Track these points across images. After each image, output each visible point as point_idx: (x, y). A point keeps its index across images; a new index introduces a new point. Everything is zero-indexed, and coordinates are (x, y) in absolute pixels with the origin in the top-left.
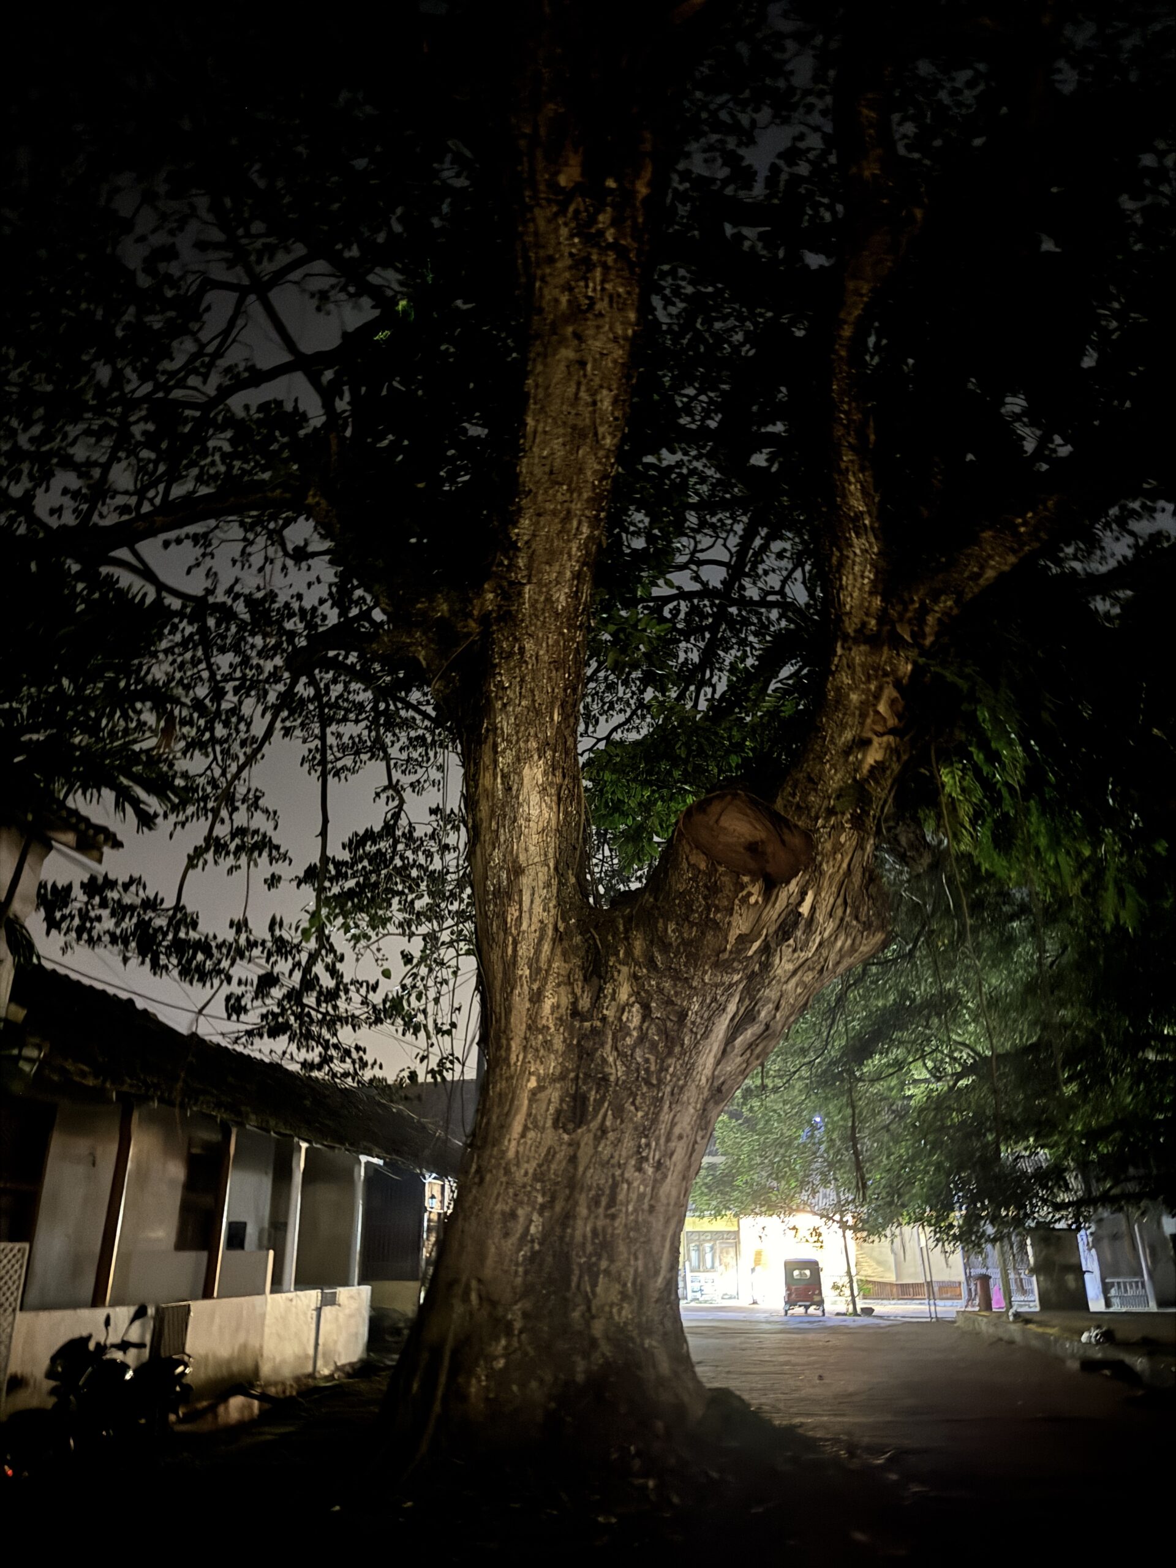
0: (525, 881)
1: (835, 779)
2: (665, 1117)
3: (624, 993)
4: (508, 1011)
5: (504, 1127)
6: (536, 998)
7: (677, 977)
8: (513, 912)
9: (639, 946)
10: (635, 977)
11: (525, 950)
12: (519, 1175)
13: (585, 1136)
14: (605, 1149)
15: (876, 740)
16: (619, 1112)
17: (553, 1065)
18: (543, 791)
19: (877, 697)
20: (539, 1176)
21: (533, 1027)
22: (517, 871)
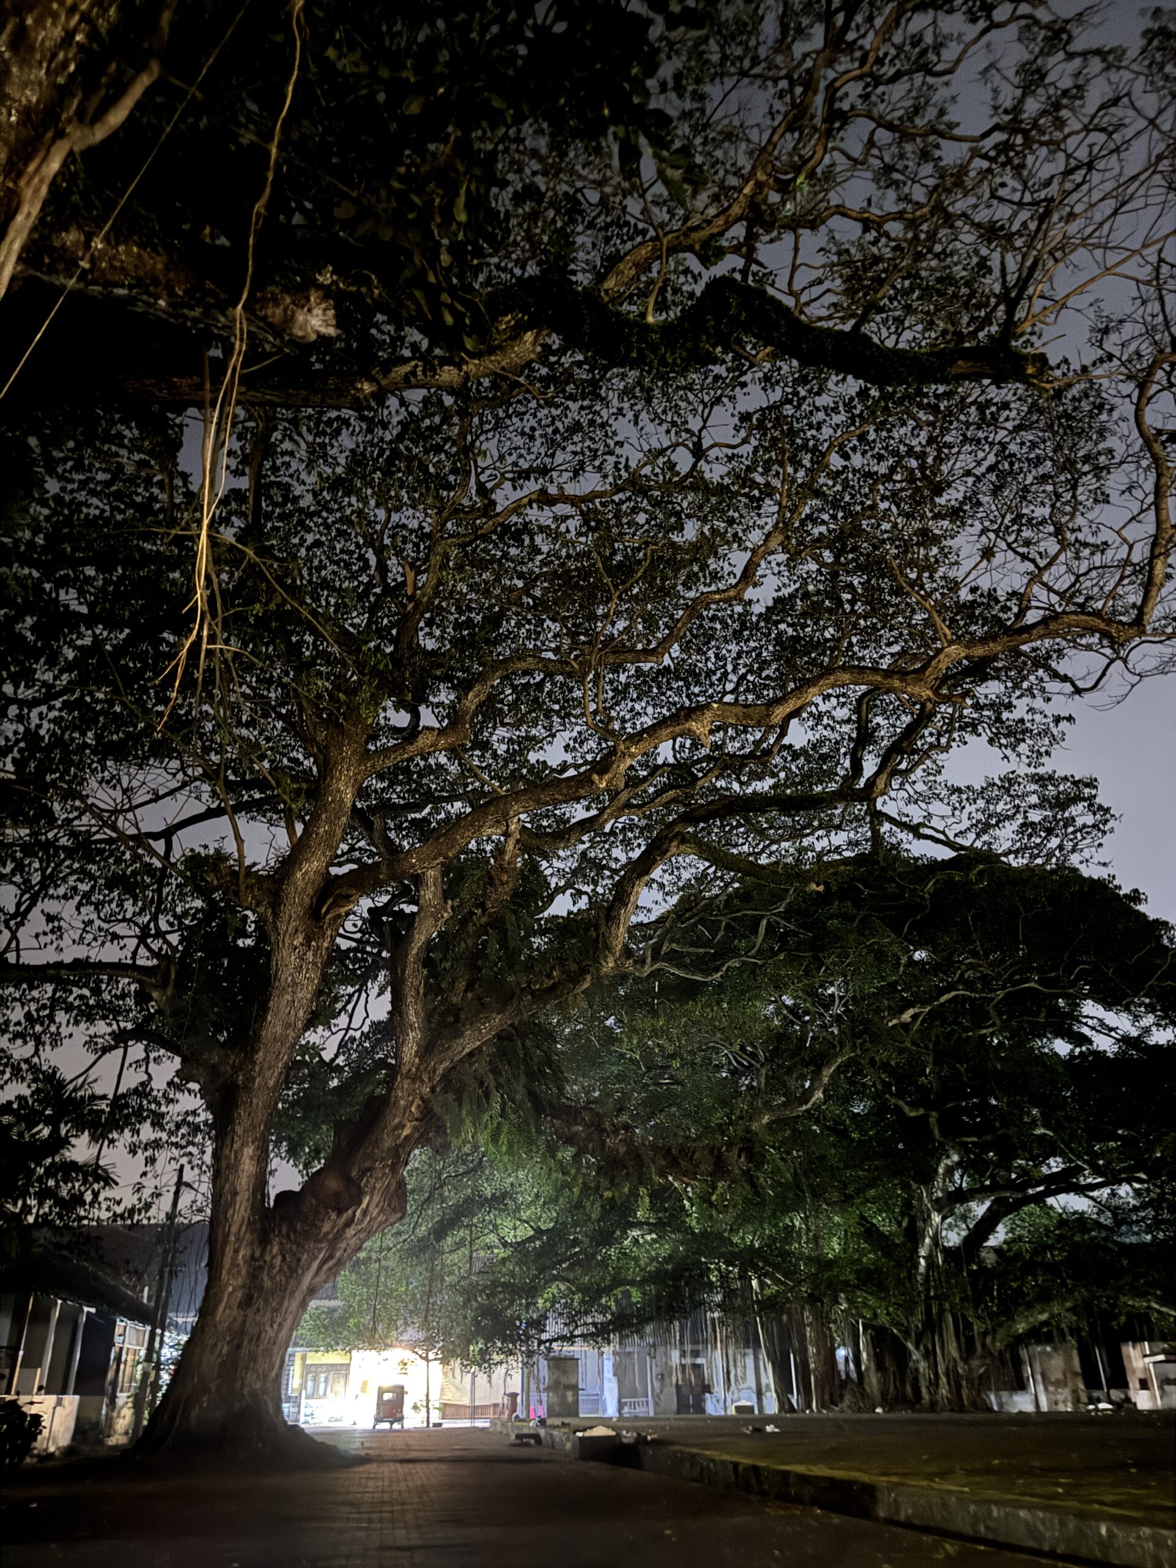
0: (238, 1198)
1: (388, 1143)
2: (286, 1303)
3: (275, 1250)
4: (223, 1255)
5: (216, 1306)
6: (236, 1251)
7: (298, 1244)
8: (231, 1212)
9: (284, 1229)
10: (281, 1243)
11: (234, 1229)
12: (220, 1328)
13: (250, 1312)
14: (258, 1318)
15: (409, 1124)
16: (266, 1301)
17: (240, 1281)
18: (252, 1158)
19: (412, 1103)
20: (229, 1329)
21: (234, 1264)
22: (235, 1193)
